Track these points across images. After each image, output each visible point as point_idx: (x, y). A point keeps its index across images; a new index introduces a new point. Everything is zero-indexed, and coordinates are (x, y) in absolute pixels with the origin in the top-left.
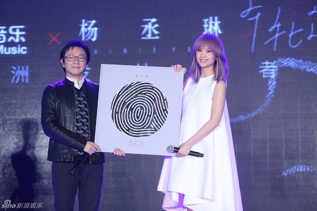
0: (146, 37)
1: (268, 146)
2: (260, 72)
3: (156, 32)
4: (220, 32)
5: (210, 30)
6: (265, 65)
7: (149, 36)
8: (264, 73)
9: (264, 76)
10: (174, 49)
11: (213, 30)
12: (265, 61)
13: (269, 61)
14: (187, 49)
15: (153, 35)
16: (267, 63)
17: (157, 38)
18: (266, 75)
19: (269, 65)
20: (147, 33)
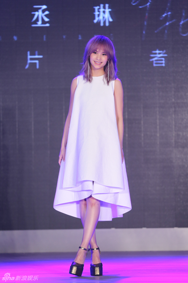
0: (37, 24)
1: (158, 135)
2: (151, 60)
3: (46, 20)
4: (111, 20)
5: (101, 18)
6: (156, 54)
7: (40, 23)
8: (155, 62)
9: (155, 65)
10: (64, 37)
11: (104, 17)
12: (156, 50)
13: (159, 50)
14: (78, 37)
15: (44, 22)
16: (157, 52)
17: (48, 25)
18: (156, 64)
19: (159, 54)
20: (37, 20)
